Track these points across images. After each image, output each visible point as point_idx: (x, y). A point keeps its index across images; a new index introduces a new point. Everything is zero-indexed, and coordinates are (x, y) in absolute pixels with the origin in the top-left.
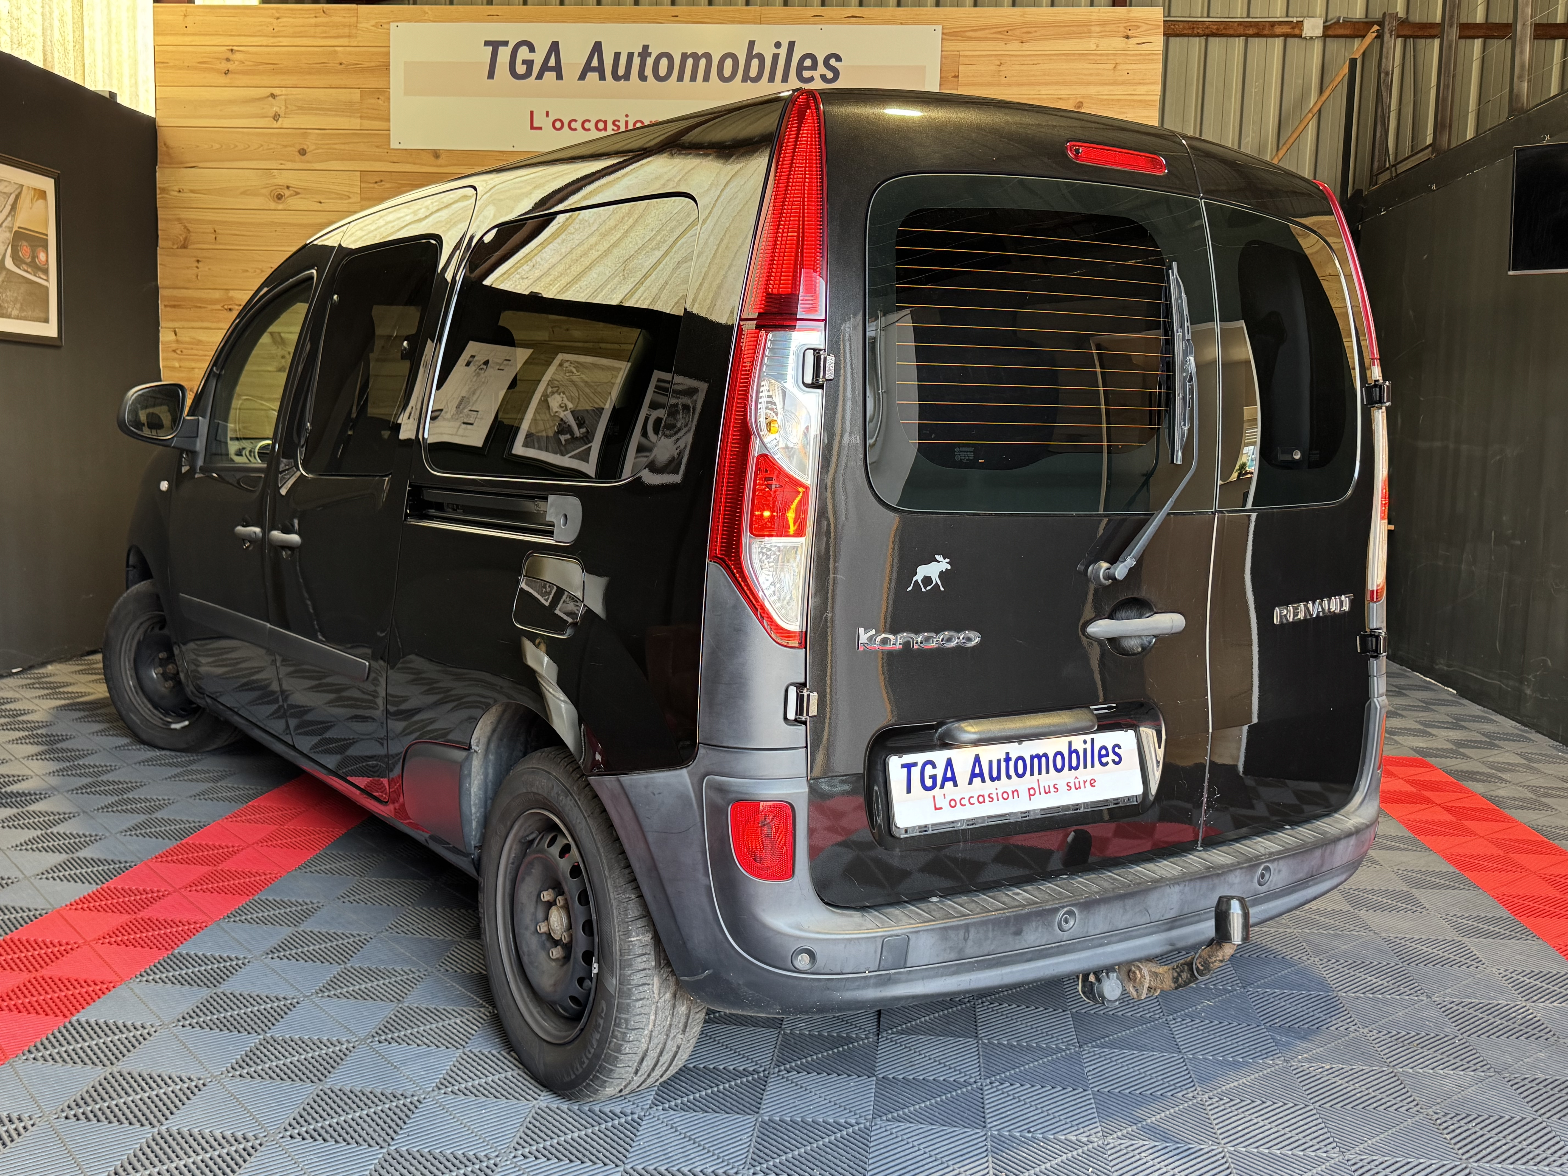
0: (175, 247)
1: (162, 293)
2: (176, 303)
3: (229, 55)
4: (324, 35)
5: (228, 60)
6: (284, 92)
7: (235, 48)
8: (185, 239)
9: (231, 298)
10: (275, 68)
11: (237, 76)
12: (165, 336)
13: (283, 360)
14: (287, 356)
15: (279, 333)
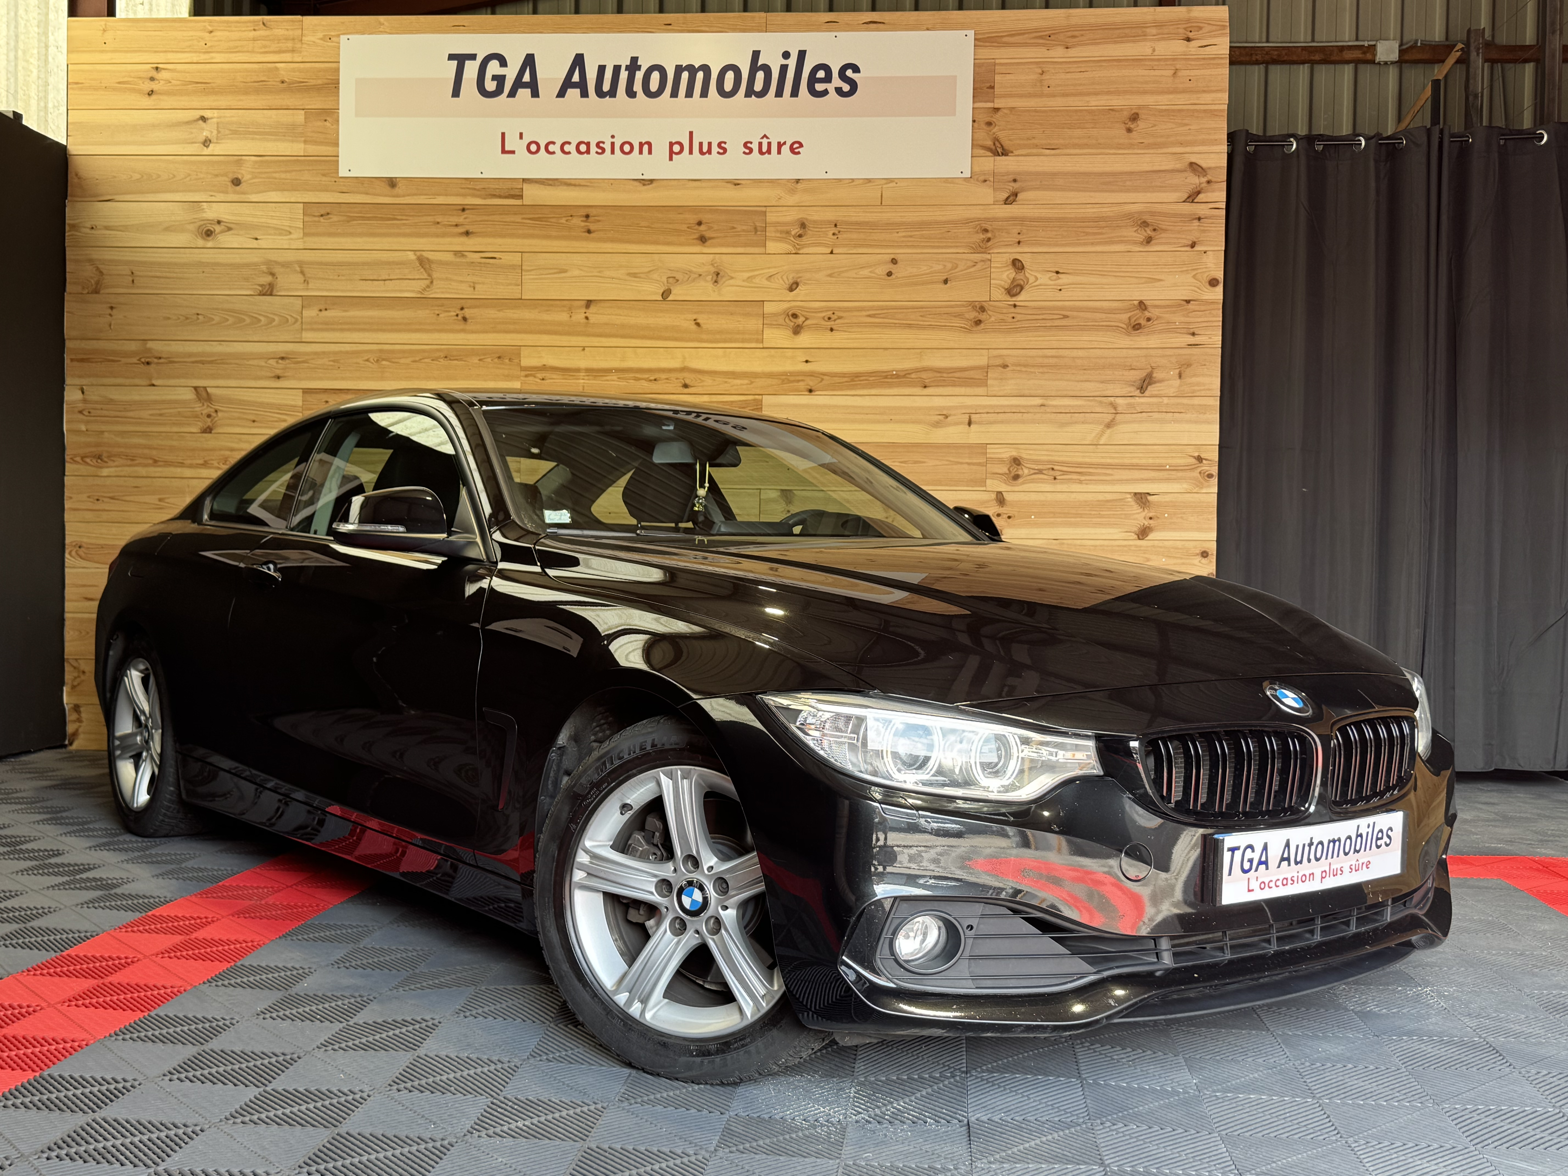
0: (86, 291)
1: (69, 344)
2: (85, 357)
3: (154, 73)
4: (263, 50)
5: (152, 79)
6: (215, 115)
7: (160, 66)
8: (97, 283)
9: (149, 350)
10: (205, 88)
11: (161, 97)
12: (71, 395)
13: (209, 420)
14: (214, 415)
15: (205, 388)
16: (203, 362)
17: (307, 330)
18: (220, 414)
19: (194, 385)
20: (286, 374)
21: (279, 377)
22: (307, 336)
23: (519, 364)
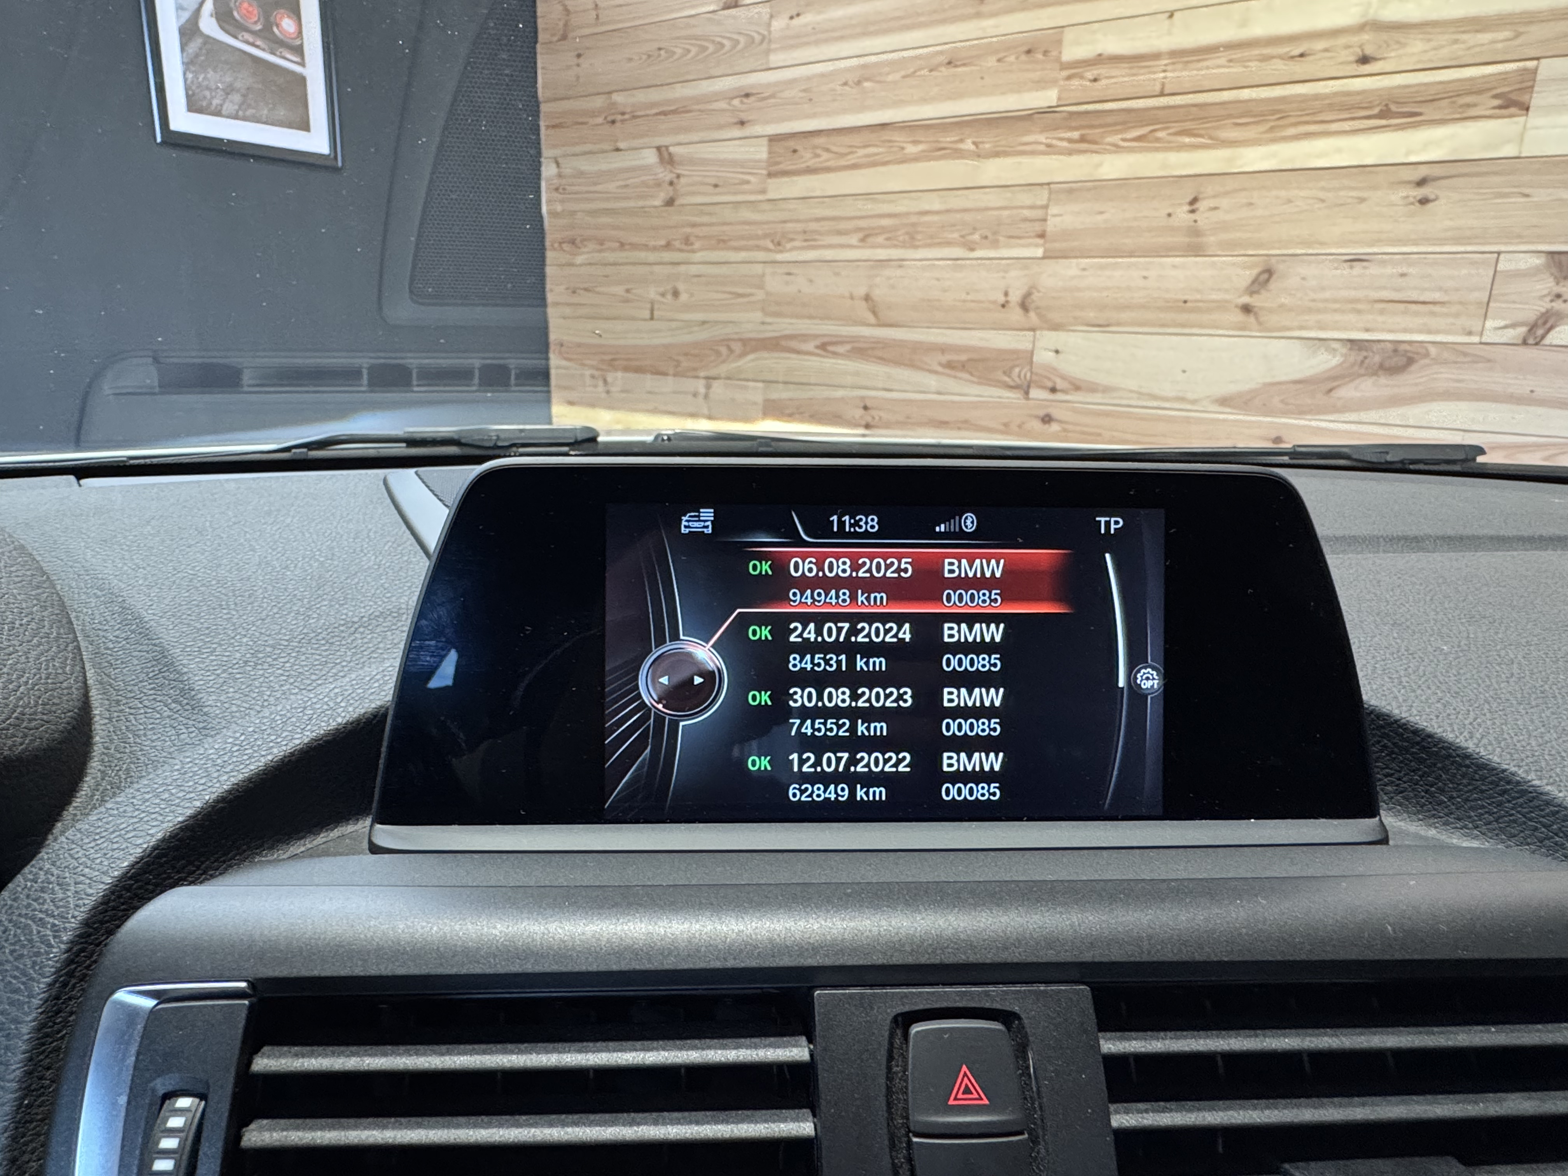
0: (555, 39)
1: (544, 108)
2: (557, 121)
8: (566, 25)
9: (614, 104)
12: (548, 170)
13: (671, 188)
14: (675, 180)
15: (667, 147)
16: (664, 113)
17: (775, 50)
18: (683, 180)
19: (657, 144)
20: (750, 118)
21: (742, 123)
22: (775, 59)
23: (1058, 60)
